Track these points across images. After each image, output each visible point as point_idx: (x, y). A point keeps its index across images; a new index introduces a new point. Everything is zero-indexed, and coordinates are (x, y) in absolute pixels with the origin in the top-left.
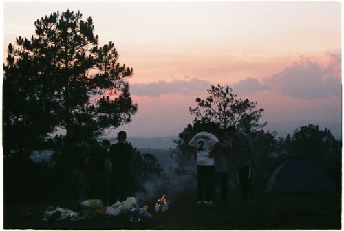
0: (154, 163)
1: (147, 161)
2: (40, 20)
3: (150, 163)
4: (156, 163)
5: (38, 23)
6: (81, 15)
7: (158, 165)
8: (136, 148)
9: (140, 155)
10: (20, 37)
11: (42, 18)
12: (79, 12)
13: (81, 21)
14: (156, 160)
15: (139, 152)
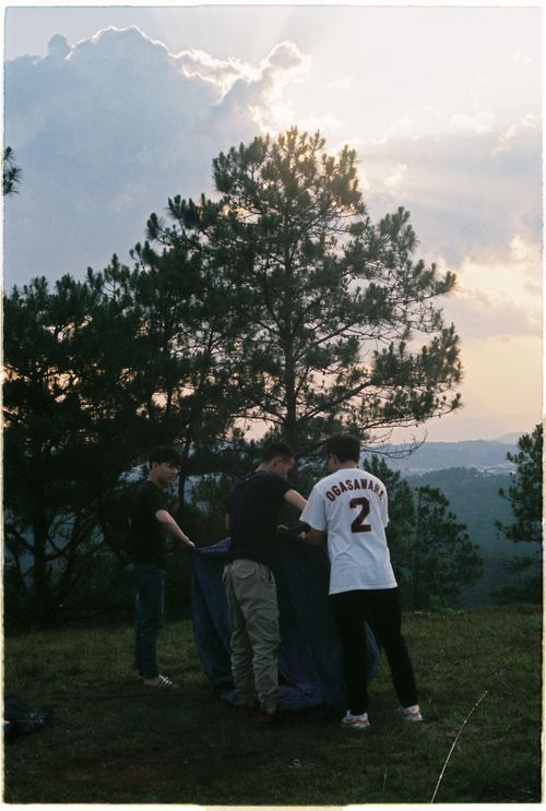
0: (442, 511)
1: (424, 504)
2: (226, 154)
3: (431, 508)
4: (447, 509)
5: (221, 162)
6: (323, 141)
7: (450, 514)
8: (398, 474)
9: (407, 490)
10: (178, 199)
11: (232, 150)
12: (317, 135)
13: (324, 157)
14: (447, 503)
15: (405, 483)
